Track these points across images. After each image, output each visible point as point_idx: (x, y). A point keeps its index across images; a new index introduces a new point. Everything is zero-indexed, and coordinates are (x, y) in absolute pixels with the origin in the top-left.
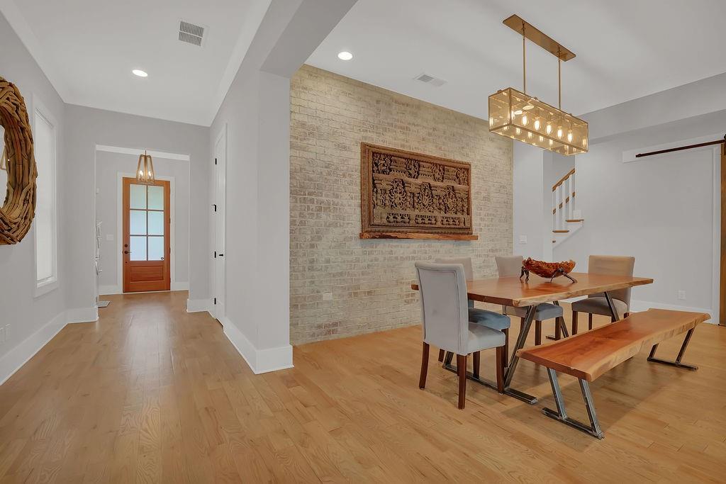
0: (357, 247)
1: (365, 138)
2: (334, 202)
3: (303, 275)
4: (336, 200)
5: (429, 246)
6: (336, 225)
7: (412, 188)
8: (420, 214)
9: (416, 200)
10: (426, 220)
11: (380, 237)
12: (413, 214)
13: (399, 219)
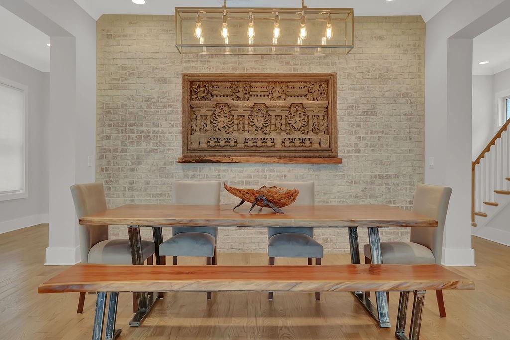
0: (179, 170)
1: (188, 68)
2: (154, 132)
3: (124, 194)
4: (156, 129)
5: (270, 170)
6: (155, 151)
7: (240, 111)
8: (250, 137)
9: (246, 123)
10: (260, 143)
11: (198, 161)
12: (241, 137)
13: (222, 143)
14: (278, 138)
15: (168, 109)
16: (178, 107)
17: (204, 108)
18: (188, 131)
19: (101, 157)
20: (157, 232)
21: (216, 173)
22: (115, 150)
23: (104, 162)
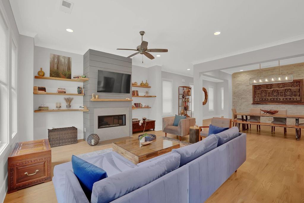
0: (252, 106)
4: (246, 97)
6: (246, 102)
7: (269, 92)
8: (272, 98)
9: (271, 94)
10: (275, 99)
11: (257, 104)
12: (269, 98)
13: (264, 99)
14: (281, 98)
15: (249, 92)
16: (252, 91)
17: (258, 92)
18: (254, 97)
19: (233, 103)
20: (246, 117)
21: (262, 107)
22: (236, 102)
23: (234, 104)
